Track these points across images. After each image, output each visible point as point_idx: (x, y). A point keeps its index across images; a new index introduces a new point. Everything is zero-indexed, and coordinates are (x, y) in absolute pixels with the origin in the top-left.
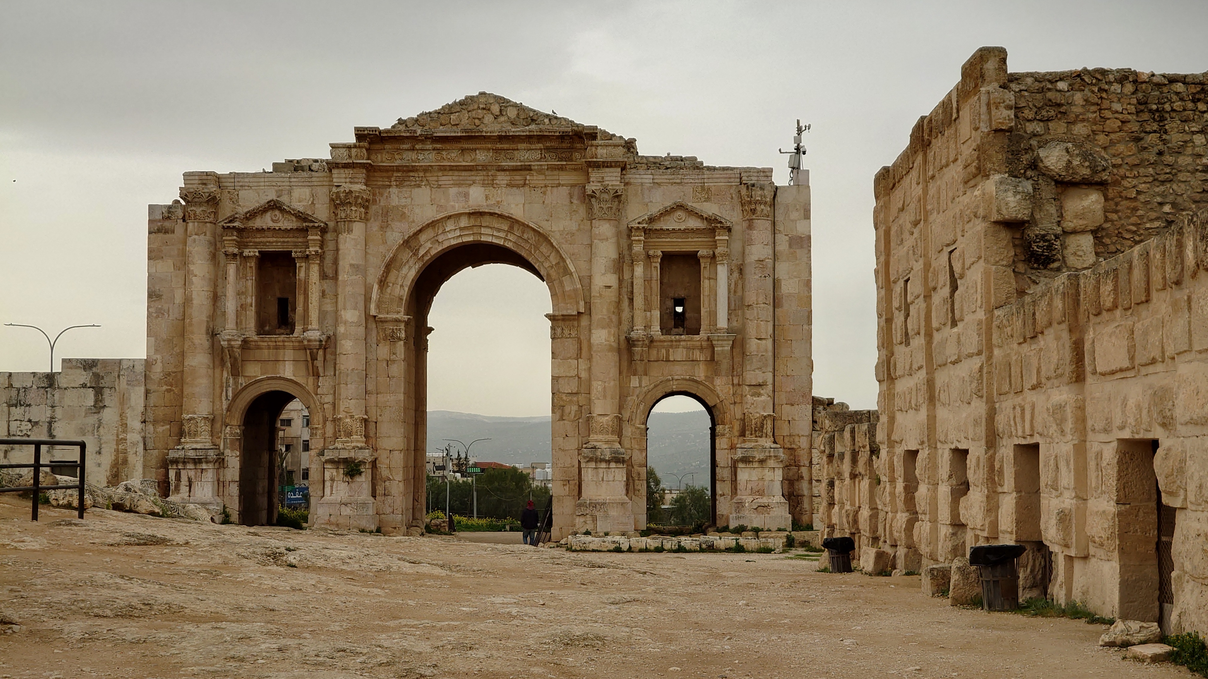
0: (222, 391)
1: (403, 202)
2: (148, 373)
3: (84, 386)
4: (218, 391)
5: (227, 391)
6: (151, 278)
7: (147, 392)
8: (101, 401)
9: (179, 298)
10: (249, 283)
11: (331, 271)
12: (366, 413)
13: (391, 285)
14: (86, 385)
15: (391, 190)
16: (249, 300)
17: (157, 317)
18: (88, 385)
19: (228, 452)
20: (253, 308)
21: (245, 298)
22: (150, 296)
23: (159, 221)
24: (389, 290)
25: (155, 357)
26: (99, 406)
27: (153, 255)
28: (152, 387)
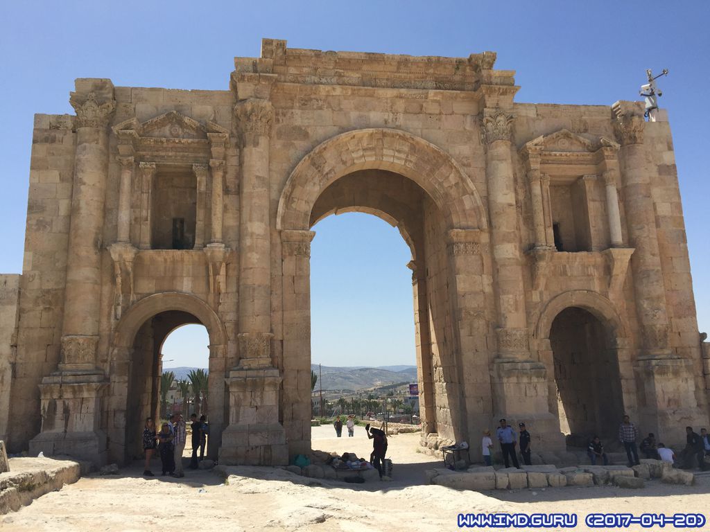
0: (111, 309)
1: (306, 122)
2: (22, 291)
4: (106, 310)
5: (116, 309)
6: (33, 189)
7: (20, 313)
9: (63, 211)
10: (145, 196)
11: (233, 186)
12: (272, 331)
13: (296, 200)
15: (293, 111)
16: (144, 213)
17: (38, 229)
19: (114, 378)
20: (149, 222)
21: (141, 212)
22: (31, 208)
23: (46, 130)
24: (294, 205)
25: (32, 273)
27: (36, 165)
28: (28, 305)
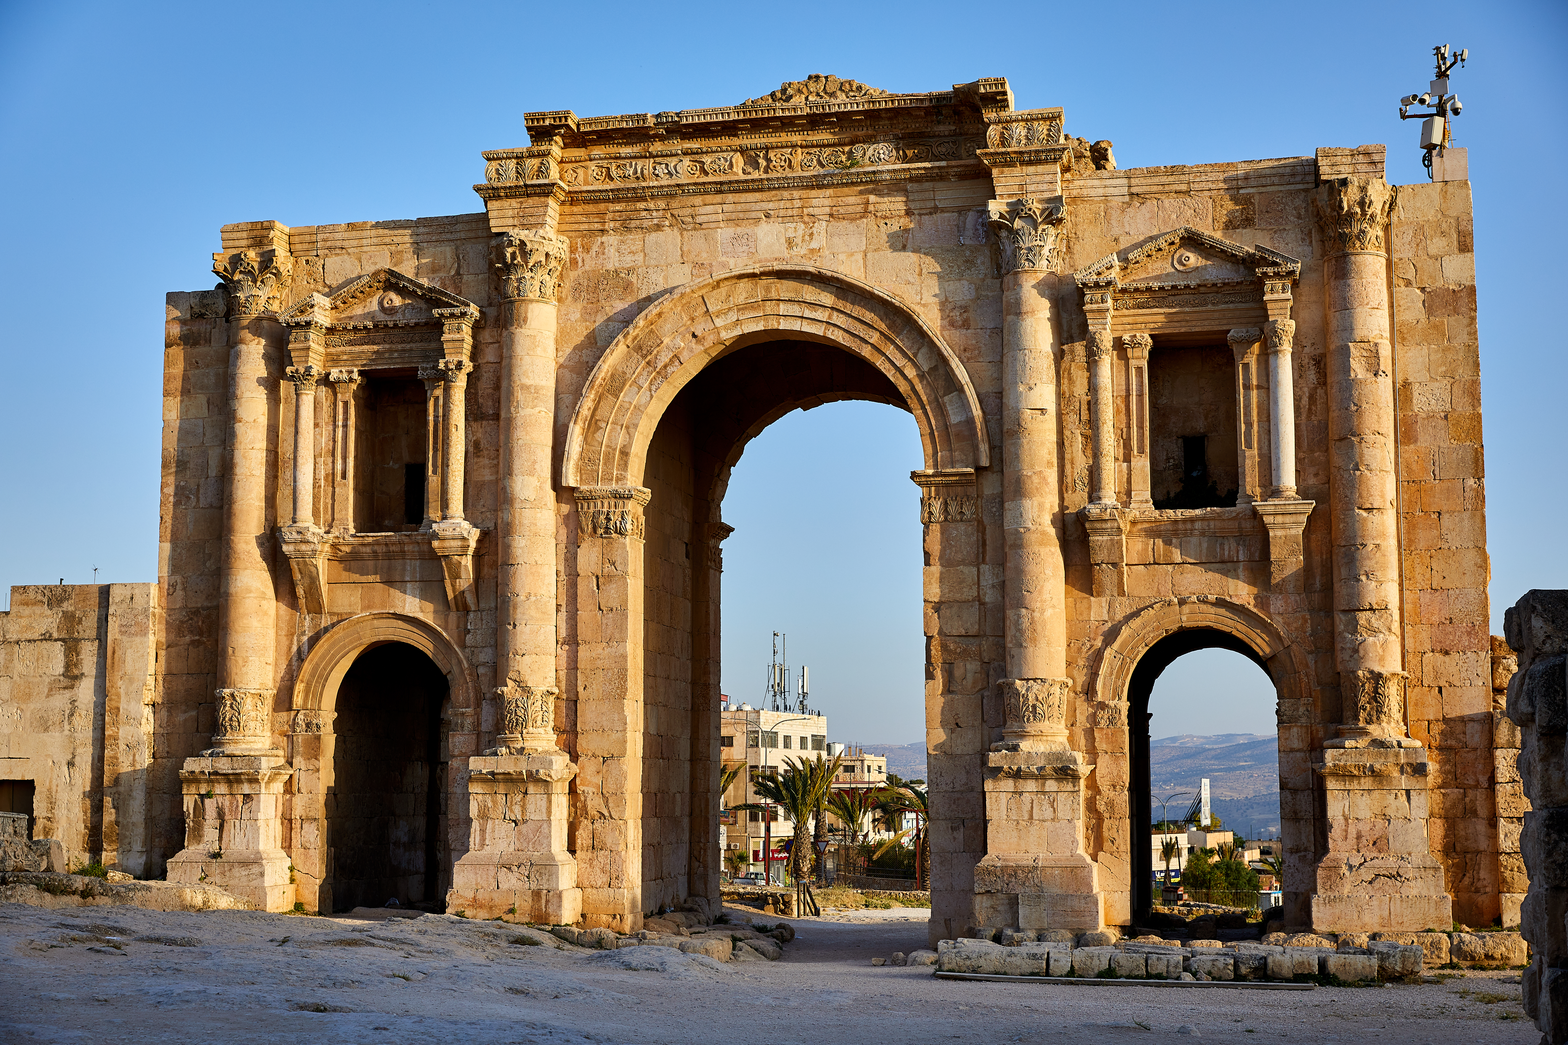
1: (628, 261)
2: (158, 610)
3: (47, 638)
4: (283, 642)
7: (157, 650)
8: (76, 665)
9: (214, 468)
11: (490, 404)
12: (557, 682)
14: (51, 636)
15: (604, 239)
17: (179, 503)
18: (55, 635)
19: (299, 762)
22: (166, 465)
23: (183, 322)
25: (172, 580)
26: (71, 676)
27: (172, 387)
